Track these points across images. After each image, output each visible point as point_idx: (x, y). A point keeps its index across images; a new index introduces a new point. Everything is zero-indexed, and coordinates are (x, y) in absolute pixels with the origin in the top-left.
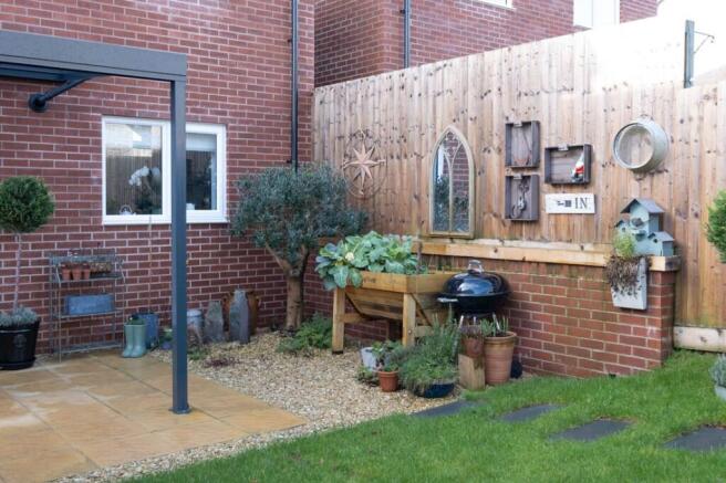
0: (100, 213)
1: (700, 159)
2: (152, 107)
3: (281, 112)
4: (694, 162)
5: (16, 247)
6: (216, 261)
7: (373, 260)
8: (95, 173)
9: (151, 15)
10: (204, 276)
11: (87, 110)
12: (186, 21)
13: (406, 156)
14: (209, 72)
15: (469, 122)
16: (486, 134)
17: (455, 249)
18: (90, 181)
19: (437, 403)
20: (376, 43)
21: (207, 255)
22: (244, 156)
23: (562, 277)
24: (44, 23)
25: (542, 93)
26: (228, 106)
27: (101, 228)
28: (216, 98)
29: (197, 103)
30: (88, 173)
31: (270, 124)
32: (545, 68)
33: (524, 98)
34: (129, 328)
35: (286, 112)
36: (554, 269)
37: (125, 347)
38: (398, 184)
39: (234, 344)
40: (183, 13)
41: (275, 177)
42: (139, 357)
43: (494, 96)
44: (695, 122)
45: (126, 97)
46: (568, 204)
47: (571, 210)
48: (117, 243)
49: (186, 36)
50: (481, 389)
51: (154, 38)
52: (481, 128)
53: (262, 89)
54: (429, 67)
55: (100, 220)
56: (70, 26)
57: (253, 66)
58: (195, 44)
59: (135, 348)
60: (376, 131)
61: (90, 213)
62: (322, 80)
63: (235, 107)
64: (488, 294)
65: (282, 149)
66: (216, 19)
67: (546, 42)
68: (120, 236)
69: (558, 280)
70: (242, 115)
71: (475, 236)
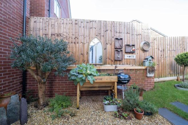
13: (78, 43)
23: (134, 72)
33: (117, 33)
36: (132, 70)
38: (74, 50)
71: (104, 64)
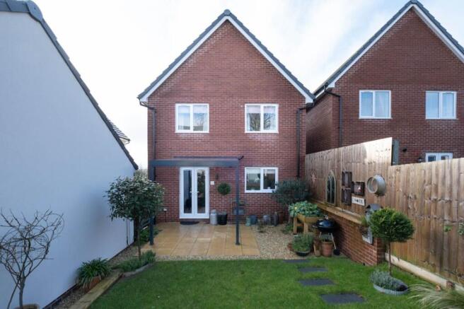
0: (244, 190)
1: (395, 192)
2: (257, 164)
4: (393, 193)
5: (223, 199)
6: (275, 203)
7: (301, 210)
9: (257, 141)
11: (241, 166)
12: (266, 141)
13: (322, 177)
14: (273, 153)
15: (335, 170)
16: (339, 174)
17: (328, 209)
19: (302, 258)
21: (272, 201)
22: (283, 175)
24: (232, 147)
25: (353, 163)
26: (278, 162)
27: (244, 194)
28: (275, 160)
29: (269, 162)
30: (242, 181)
31: (291, 166)
32: (353, 154)
33: (348, 163)
34: (247, 218)
35: (296, 162)
37: (246, 223)
39: (273, 226)
40: (266, 139)
41: (292, 181)
43: (341, 162)
44: (394, 179)
45: (251, 162)
46: (358, 201)
47: (358, 203)
49: (266, 145)
50: (319, 256)
51: (258, 147)
52: (338, 172)
53: (289, 156)
54: (327, 151)
55: (244, 192)
56: (238, 147)
57: (286, 151)
58: (269, 147)
59: (248, 224)
60: (317, 170)
61: (242, 190)
62: (308, 152)
63: (280, 162)
64: (328, 227)
65: (295, 173)
66: (275, 139)
67: (354, 146)
68: (249, 196)
70: (282, 164)
71: (337, 206)
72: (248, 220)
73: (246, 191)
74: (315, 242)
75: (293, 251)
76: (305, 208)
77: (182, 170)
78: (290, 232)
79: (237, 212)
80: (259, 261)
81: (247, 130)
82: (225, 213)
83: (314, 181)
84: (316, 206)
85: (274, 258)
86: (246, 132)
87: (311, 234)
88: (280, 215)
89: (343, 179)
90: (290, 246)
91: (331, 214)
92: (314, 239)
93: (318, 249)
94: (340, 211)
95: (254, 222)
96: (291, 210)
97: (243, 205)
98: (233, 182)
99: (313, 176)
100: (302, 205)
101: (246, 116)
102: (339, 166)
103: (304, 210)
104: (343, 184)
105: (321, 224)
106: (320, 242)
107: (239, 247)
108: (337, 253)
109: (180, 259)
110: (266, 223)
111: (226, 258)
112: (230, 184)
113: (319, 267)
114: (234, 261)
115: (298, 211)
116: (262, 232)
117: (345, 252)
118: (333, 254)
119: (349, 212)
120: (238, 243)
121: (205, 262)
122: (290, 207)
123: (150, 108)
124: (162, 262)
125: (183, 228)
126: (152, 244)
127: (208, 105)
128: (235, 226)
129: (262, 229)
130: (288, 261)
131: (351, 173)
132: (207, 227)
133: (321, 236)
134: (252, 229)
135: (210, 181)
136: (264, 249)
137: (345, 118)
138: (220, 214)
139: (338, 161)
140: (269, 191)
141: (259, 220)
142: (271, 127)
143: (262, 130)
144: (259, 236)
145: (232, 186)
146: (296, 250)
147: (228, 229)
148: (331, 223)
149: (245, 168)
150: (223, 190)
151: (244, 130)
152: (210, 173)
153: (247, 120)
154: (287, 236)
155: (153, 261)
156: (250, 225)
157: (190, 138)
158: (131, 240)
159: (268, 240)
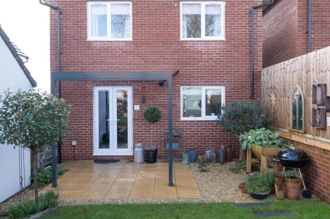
0: (180, 117)
2: (197, 82)
3: (247, 79)
5: (151, 129)
6: (221, 134)
7: (257, 140)
8: (178, 104)
9: (197, 52)
10: (216, 139)
11: (176, 84)
12: (209, 52)
13: (285, 97)
14: (218, 68)
15: (303, 83)
16: (309, 89)
18: (177, 107)
20: (294, 47)
21: (217, 131)
22: (231, 96)
23: (328, 156)
24: (163, 59)
25: (327, 71)
26: (225, 79)
27: (180, 121)
28: (220, 77)
29: (213, 79)
30: (176, 104)
31: (242, 84)
32: (328, 60)
33: (321, 73)
34: (184, 154)
35: (249, 79)
36: (326, 152)
37: (182, 161)
38: (283, 108)
39: (219, 164)
40: (208, 49)
42: (186, 164)
43: (311, 72)
45: (189, 79)
48: (185, 126)
49: (209, 56)
50: (282, 199)
51: (198, 59)
52: (307, 86)
53: (239, 72)
54: (291, 60)
55: (180, 119)
56: (171, 59)
57: (235, 64)
58: (212, 59)
59: (185, 161)
60: (277, 87)
61: (177, 117)
62: (265, 65)
63: (228, 79)
64: (294, 160)
65: (248, 92)
66: (220, 49)
68: (186, 124)
69: (327, 158)
70: (231, 82)
71: (305, 133)
72: (185, 156)
73: (183, 119)
74: (276, 179)
75: (246, 192)
76: (262, 137)
77: (97, 90)
78: (242, 171)
79: (171, 146)
80: (200, 204)
81: (183, 36)
82: (154, 148)
83: (274, 102)
84: (277, 135)
85: (220, 201)
86: (182, 39)
87: (271, 170)
88: (228, 150)
89: (314, 95)
90: (242, 187)
91: (298, 143)
92: (275, 175)
93: (280, 189)
94: (310, 139)
95: (193, 160)
96: (243, 140)
97: (179, 136)
98: (164, 106)
99: (273, 96)
100: (258, 132)
101: (181, 18)
102: (308, 78)
103: (261, 140)
104: (315, 102)
105: (284, 155)
106: (284, 180)
107: (173, 188)
108: (307, 195)
109: (91, 203)
110: (209, 161)
111: (155, 201)
112: (161, 109)
113: (282, 211)
114: (166, 205)
115: (252, 141)
116: (203, 171)
117: (318, 194)
118: (301, 196)
119: (324, 139)
120: (171, 184)
121: (126, 206)
122: (241, 136)
123: (53, 8)
124: (68, 207)
125: (97, 167)
126: (55, 185)
127: (131, 3)
128: (167, 165)
129: (204, 168)
130: (240, 205)
131: (325, 85)
132: (129, 166)
133: (284, 173)
134: (190, 167)
135: (134, 105)
136: (206, 191)
137: (316, 19)
138: (147, 148)
139: (308, 72)
140: (213, 117)
141: (200, 157)
142: (215, 32)
143: (203, 37)
144: (200, 176)
145: (164, 112)
146: (251, 191)
147: (158, 168)
148: (299, 154)
149: (181, 88)
150: (151, 116)
151: (179, 36)
152: (134, 95)
153: (183, 24)
154: (237, 176)
155: (54, 205)
156: (188, 164)
157: (107, 48)
158: (27, 182)
159: (211, 180)
